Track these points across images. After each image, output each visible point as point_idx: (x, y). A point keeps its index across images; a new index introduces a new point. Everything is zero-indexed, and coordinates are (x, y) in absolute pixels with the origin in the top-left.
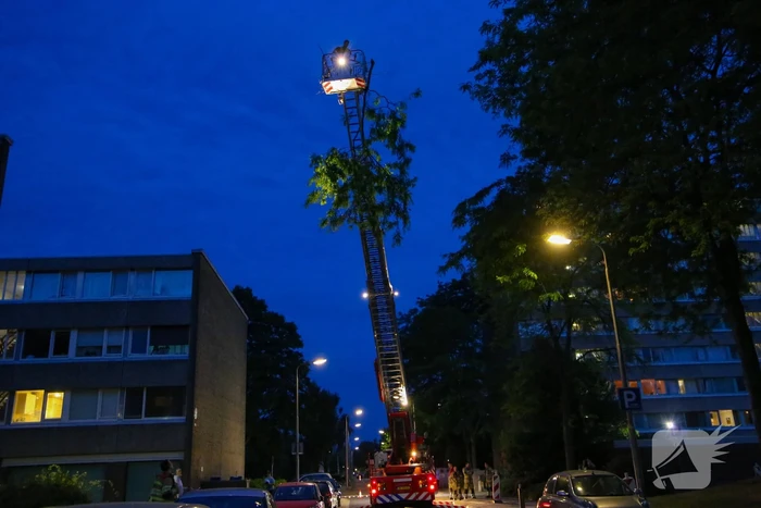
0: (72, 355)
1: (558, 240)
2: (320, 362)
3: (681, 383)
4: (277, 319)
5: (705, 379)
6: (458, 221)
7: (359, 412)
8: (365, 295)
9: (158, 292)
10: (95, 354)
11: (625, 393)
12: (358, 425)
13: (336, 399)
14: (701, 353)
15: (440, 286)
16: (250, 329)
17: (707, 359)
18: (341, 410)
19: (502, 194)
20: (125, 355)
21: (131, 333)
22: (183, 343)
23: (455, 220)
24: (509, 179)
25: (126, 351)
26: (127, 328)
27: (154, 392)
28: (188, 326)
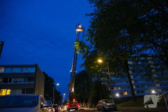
0: (12, 82)
1: (100, 61)
2: (58, 84)
3: (119, 88)
4: (50, 78)
5: (123, 87)
7: (64, 94)
9: (29, 71)
10: (16, 82)
11: (111, 86)
12: (64, 97)
13: (60, 93)
14: (122, 83)
15: (79, 72)
16: (45, 80)
17: (123, 84)
18: (61, 95)
19: (91, 53)
20: (22, 83)
21: (23, 79)
22: (33, 81)
23: (82, 58)
24: (92, 51)
25: (22, 82)
26: (23, 78)
27: (27, 90)
28: (34, 77)
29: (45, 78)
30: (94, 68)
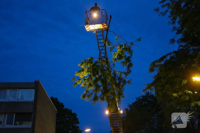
2: (88, 130)
6: (152, 70)
8: (107, 112)
9: (19, 97)
19: (172, 58)
20: (3, 126)
22: (29, 121)
24: (175, 52)
25: (4, 124)
26: (5, 113)
28: (32, 113)
29: (57, 112)
30: (181, 95)
